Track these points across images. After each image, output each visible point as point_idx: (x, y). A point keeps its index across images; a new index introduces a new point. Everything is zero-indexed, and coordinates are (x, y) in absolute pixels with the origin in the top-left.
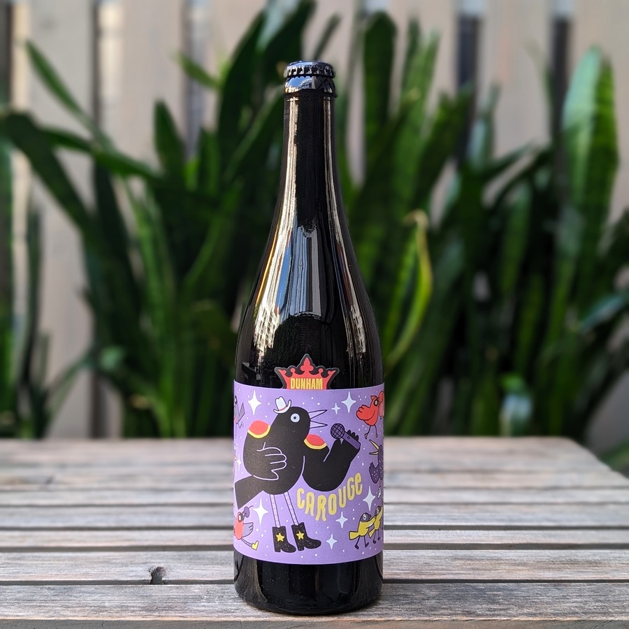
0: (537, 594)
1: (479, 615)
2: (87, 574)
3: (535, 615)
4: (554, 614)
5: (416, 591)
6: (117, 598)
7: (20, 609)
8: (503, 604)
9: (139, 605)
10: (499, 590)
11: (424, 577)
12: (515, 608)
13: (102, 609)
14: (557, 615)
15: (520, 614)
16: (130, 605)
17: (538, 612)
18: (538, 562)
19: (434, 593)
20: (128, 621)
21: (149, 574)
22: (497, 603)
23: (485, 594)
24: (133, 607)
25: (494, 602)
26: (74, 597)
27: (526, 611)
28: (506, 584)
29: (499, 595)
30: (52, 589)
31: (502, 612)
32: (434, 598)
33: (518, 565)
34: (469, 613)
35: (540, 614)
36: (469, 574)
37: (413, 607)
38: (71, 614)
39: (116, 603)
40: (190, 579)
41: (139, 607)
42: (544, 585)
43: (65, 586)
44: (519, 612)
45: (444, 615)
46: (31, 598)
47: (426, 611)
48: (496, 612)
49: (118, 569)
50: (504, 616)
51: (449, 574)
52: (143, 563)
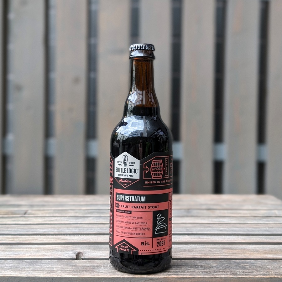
0: (266, 265)
1: (238, 275)
2: (44, 255)
3: (266, 275)
4: (276, 274)
5: (206, 264)
6: (59, 266)
7: (12, 271)
8: (249, 270)
9: (71, 269)
10: (247, 263)
11: (209, 257)
12: (256, 272)
13: (52, 271)
14: (277, 275)
15: (259, 274)
16: (66, 269)
17: (268, 273)
18: (264, 250)
19: (215, 265)
20: (66, 277)
21: (75, 255)
22: (246, 269)
23: (240, 265)
24: (68, 270)
25: (245, 269)
26: (38, 266)
27: (261, 273)
28: (250, 260)
29: (247, 266)
30: (28, 262)
31: (250, 273)
32: (215, 266)
33: (255, 252)
34: (233, 274)
35: (269, 274)
36: (231, 256)
37: (206, 271)
38: (37, 274)
39: (59, 269)
40: (95, 257)
41: (70, 270)
42: (269, 261)
43: (34, 261)
44: (258, 273)
45: (221, 275)
46: (18, 266)
47: (212, 273)
48: (247, 274)
49: (60, 253)
50: (251, 275)
51: (221, 256)
52: (71, 250)
